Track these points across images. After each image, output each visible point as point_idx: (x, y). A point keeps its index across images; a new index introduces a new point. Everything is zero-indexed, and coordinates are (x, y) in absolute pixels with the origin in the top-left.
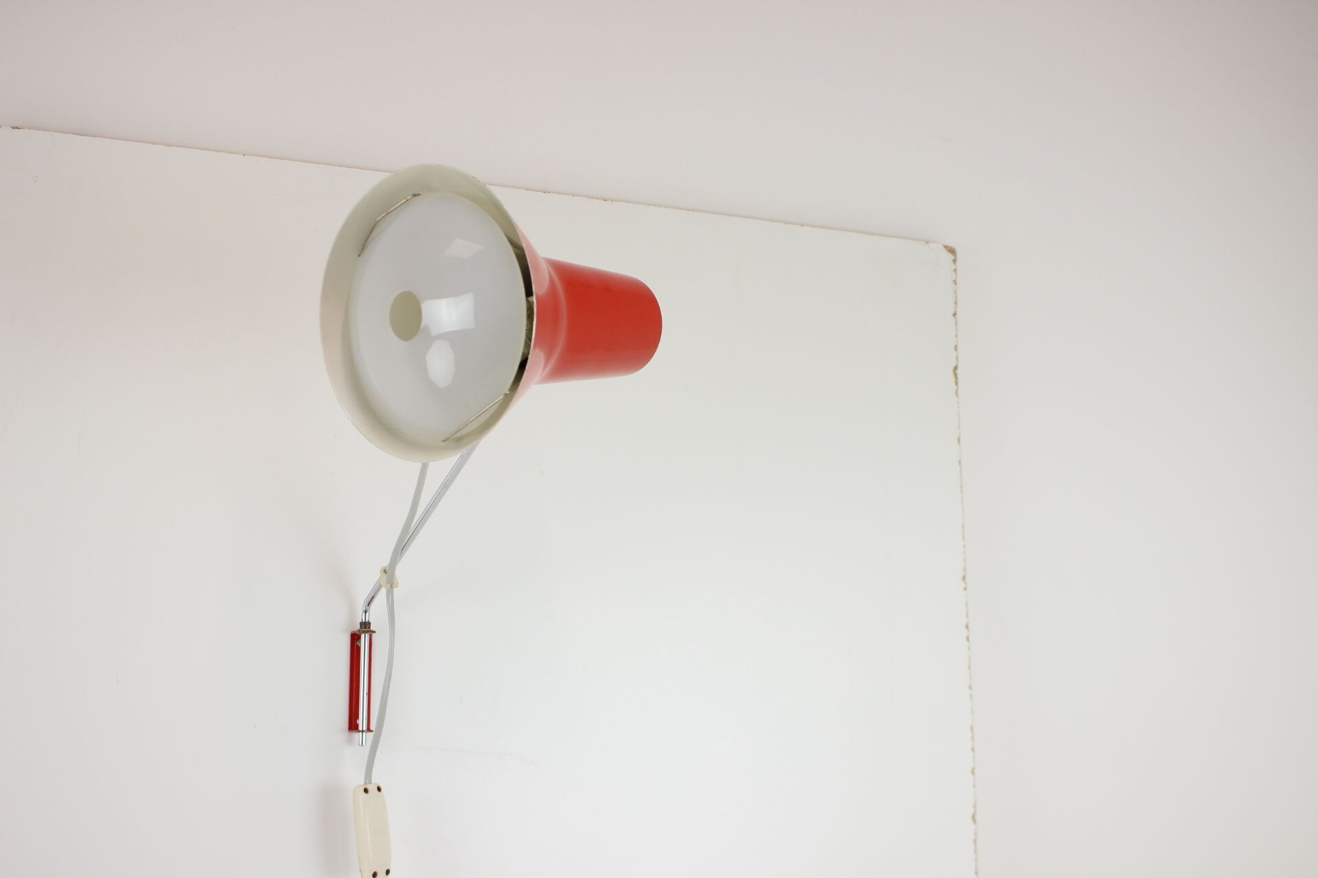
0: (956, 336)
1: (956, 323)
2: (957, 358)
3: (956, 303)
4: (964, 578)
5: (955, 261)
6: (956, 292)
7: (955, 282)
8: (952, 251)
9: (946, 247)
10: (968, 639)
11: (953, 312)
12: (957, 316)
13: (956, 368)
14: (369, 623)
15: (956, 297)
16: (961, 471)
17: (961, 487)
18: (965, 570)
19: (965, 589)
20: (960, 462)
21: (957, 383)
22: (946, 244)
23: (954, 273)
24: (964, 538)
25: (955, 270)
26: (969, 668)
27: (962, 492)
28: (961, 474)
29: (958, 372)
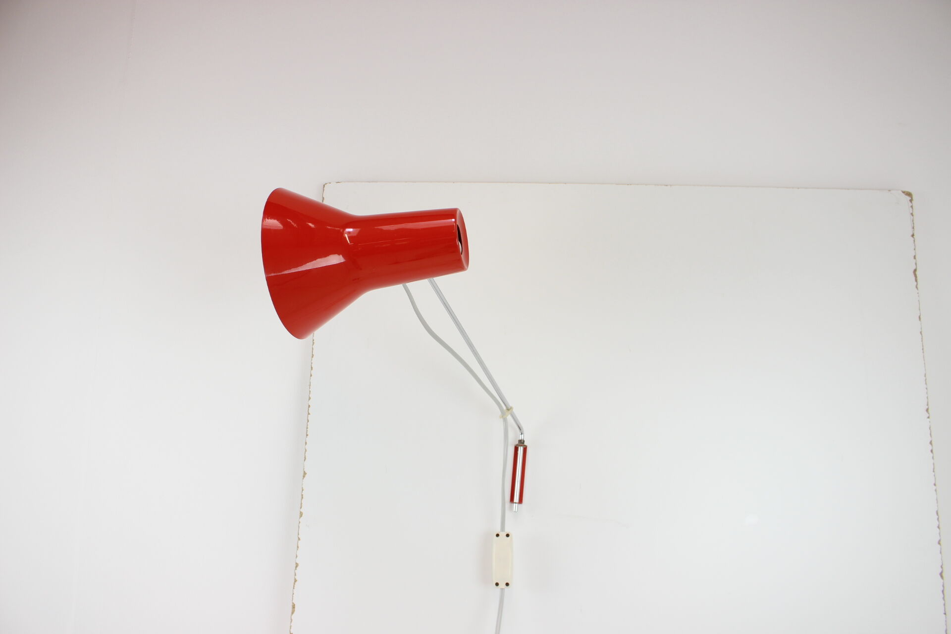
0: (915, 249)
1: (914, 241)
2: (916, 264)
3: (913, 228)
4: (927, 410)
5: (911, 201)
6: (913, 221)
7: (912, 214)
8: (909, 194)
9: (903, 192)
10: (932, 451)
11: (912, 234)
12: (914, 237)
13: (915, 271)
14: (524, 441)
15: (913, 224)
16: (922, 338)
17: (923, 349)
18: (928, 405)
19: (928, 417)
20: (921, 333)
21: (916, 281)
22: (904, 190)
23: (911, 208)
24: (926, 384)
25: (912, 207)
26: (934, 471)
27: (923, 352)
28: (922, 341)
29: (917, 273)
